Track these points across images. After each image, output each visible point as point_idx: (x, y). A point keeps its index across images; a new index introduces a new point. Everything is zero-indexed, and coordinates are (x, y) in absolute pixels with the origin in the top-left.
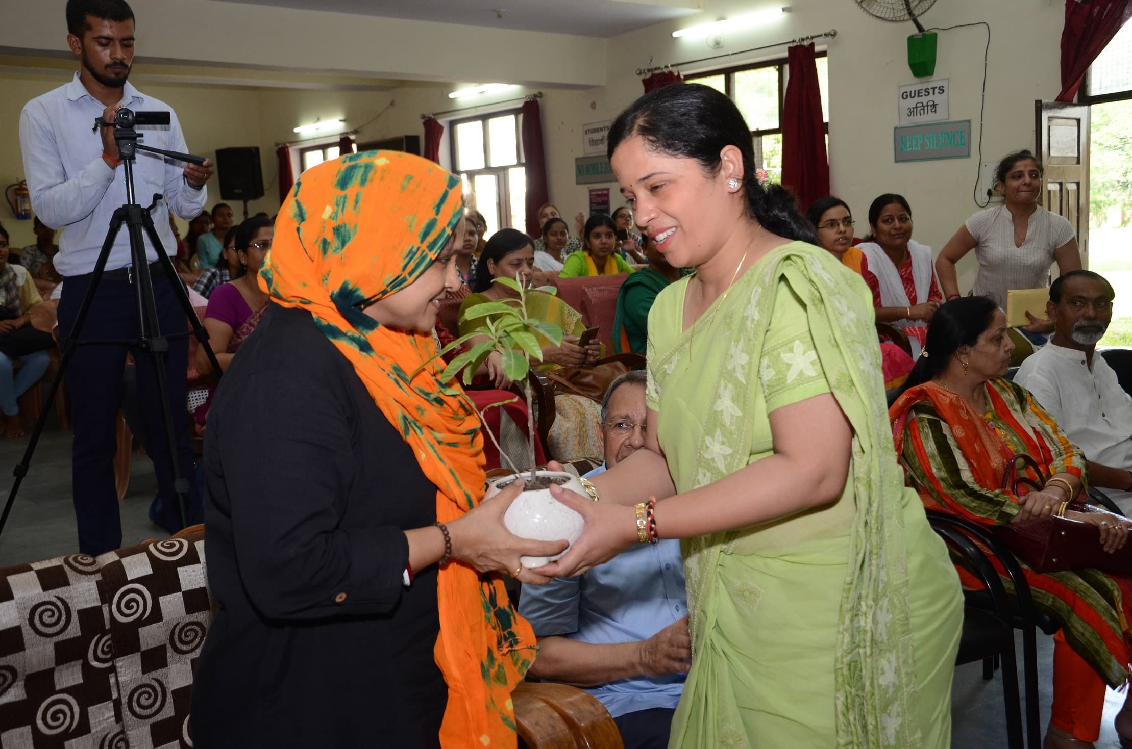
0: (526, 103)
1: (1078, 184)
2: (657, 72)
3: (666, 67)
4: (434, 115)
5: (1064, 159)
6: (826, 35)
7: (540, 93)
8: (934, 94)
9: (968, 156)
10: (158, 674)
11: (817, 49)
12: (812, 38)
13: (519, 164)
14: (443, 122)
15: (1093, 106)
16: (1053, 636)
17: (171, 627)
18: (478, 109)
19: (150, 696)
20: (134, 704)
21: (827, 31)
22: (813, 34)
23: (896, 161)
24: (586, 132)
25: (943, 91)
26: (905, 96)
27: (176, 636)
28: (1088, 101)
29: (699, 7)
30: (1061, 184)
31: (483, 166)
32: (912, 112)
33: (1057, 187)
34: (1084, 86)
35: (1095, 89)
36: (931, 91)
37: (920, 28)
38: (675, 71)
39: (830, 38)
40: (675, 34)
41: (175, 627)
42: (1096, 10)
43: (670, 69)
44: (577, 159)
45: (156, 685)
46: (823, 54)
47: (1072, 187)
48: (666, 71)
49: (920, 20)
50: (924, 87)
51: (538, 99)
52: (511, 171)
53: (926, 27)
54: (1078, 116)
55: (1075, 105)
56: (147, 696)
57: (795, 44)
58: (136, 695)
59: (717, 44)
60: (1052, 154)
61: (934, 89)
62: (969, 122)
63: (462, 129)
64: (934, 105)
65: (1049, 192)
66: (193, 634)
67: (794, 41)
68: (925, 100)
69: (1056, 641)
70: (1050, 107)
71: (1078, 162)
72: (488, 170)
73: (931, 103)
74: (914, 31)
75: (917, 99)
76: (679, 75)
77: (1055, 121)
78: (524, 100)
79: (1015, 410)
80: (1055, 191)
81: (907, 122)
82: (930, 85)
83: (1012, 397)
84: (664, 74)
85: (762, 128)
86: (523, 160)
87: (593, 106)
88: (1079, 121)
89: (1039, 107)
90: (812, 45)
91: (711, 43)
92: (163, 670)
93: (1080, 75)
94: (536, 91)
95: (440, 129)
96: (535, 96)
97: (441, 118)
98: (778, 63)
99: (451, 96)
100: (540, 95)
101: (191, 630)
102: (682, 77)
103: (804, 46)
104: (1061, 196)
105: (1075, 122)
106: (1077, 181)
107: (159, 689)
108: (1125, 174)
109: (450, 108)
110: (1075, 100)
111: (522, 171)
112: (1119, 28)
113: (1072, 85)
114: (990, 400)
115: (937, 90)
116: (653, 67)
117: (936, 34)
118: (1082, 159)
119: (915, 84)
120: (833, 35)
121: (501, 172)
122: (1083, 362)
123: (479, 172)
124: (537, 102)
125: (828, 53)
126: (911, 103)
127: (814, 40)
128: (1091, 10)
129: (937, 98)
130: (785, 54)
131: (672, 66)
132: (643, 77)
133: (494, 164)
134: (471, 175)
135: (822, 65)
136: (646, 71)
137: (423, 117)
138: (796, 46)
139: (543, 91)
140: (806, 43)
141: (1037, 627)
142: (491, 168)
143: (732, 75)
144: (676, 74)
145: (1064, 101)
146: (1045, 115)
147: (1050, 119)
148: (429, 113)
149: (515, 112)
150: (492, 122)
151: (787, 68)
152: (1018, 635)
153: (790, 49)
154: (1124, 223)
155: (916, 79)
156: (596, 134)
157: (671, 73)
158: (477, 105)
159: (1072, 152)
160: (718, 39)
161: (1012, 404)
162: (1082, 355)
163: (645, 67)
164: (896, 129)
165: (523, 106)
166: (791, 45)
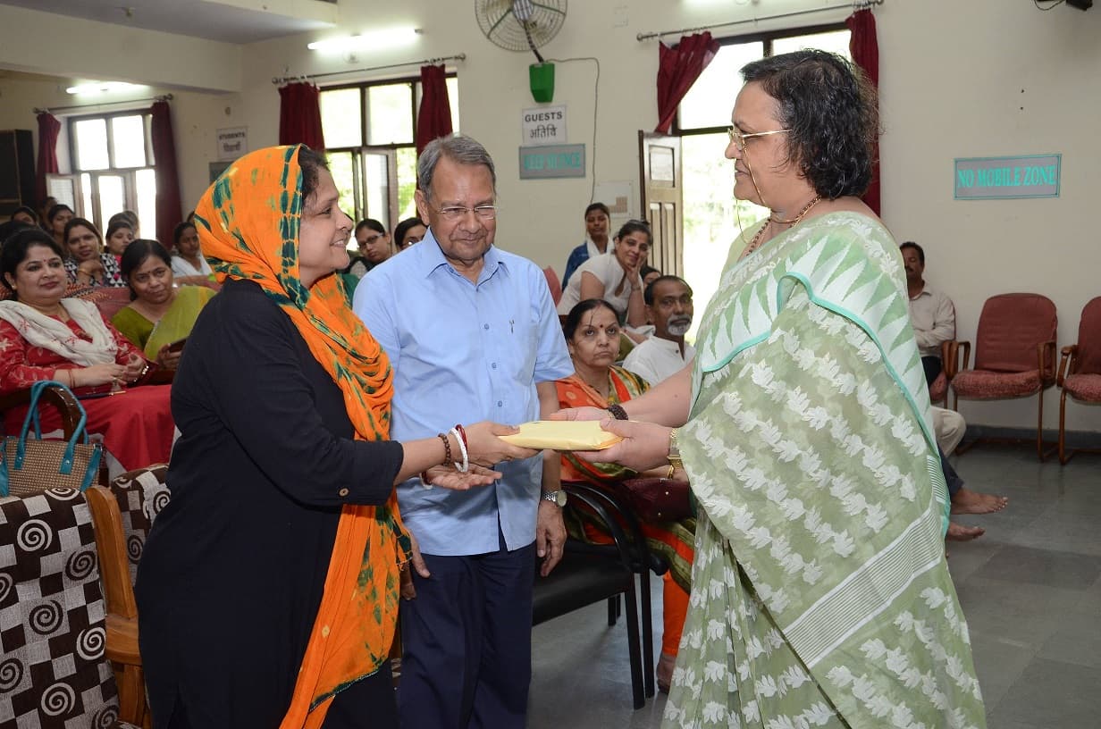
0: (155, 104)
1: (674, 205)
2: (293, 82)
3: (303, 78)
4: (50, 110)
5: (662, 182)
6: (456, 58)
7: (170, 95)
8: (553, 118)
9: (583, 175)
10: (56, 596)
11: (448, 70)
12: (443, 59)
13: (148, 166)
14: (60, 117)
15: (684, 137)
16: (662, 576)
17: (69, 556)
18: (101, 107)
19: (49, 615)
20: (35, 622)
21: (457, 54)
22: (444, 56)
23: (522, 178)
24: (221, 137)
25: (561, 116)
26: (528, 119)
27: (72, 565)
28: (679, 133)
29: (334, 22)
30: (660, 204)
31: (107, 167)
32: (534, 134)
33: (657, 207)
34: (675, 121)
35: (684, 125)
36: (551, 116)
37: (540, 59)
38: (311, 82)
39: (460, 60)
40: (311, 46)
41: (72, 556)
42: (683, 55)
43: (306, 80)
44: (211, 164)
45: (54, 605)
46: (453, 75)
47: (669, 207)
48: (302, 81)
49: (539, 51)
50: (544, 111)
51: (168, 101)
52: (138, 173)
53: (545, 57)
54: (672, 146)
55: (670, 136)
56: (46, 615)
57: (427, 64)
58: (36, 615)
59: (353, 59)
60: (653, 178)
61: (553, 114)
62: (584, 145)
63: (81, 127)
64: (554, 129)
65: (651, 211)
66: (86, 562)
67: (426, 62)
68: (545, 123)
69: (665, 581)
70: (650, 136)
71: (674, 186)
72: (113, 171)
73: (550, 127)
74: (535, 60)
75: (538, 122)
76: (315, 86)
77: (654, 149)
78: (154, 101)
79: (634, 394)
80: (656, 211)
81: (530, 142)
82: (549, 110)
83: (632, 384)
84: (300, 84)
85: (397, 142)
86: (153, 162)
87: (228, 111)
88: (673, 150)
89: (642, 136)
90: (443, 66)
91: (347, 57)
92: (59, 594)
93: (672, 111)
94: (166, 93)
95: (57, 125)
96: (165, 97)
97: (58, 114)
98: (412, 81)
99: (69, 91)
100: (171, 97)
101: (84, 559)
102: (318, 88)
103: (435, 67)
104: (661, 215)
105: (670, 151)
106: (673, 201)
107: (56, 609)
108: (711, 197)
109: (68, 104)
110: (670, 131)
111: (151, 174)
112: (700, 73)
113: (667, 118)
114: (614, 385)
115: (556, 116)
116: (290, 77)
117: (553, 66)
118: (676, 183)
119: (538, 109)
120: (463, 58)
121: (128, 174)
122: (677, 352)
123: (103, 173)
124: (167, 104)
125: (458, 74)
126: (533, 125)
127: (446, 62)
128: (679, 56)
129: (555, 122)
130: (418, 73)
131: (308, 77)
132: (279, 86)
133: (119, 165)
134: (94, 175)
135: (452, 85)
136: (282, 80)
137: (37, 111)
138: (429, 67)
139: (174, 93)
140: (438, 64)
141: (650, 570)
142: (115, 169)
143: (366, 90)
144: (312, 85)
145: (660, 132)
146: (646, 143)
147: (651, 146)
148: (43, 107)
149: (144, 112)
150: (116, 121)
151: (420, 86)
152: (637, 578)
153: (423, 69)
154: (712, 239)
155: (537, 104)
156: (231, 140)
157: (307, 84)
158: (100, 102)
159: (669, 176)
160: (354, 54)
161: (632, 389)
162: (676, 346)
163: (280, 76)
164: (520, 148)
165: (153, 107)
166: (424, 65)
